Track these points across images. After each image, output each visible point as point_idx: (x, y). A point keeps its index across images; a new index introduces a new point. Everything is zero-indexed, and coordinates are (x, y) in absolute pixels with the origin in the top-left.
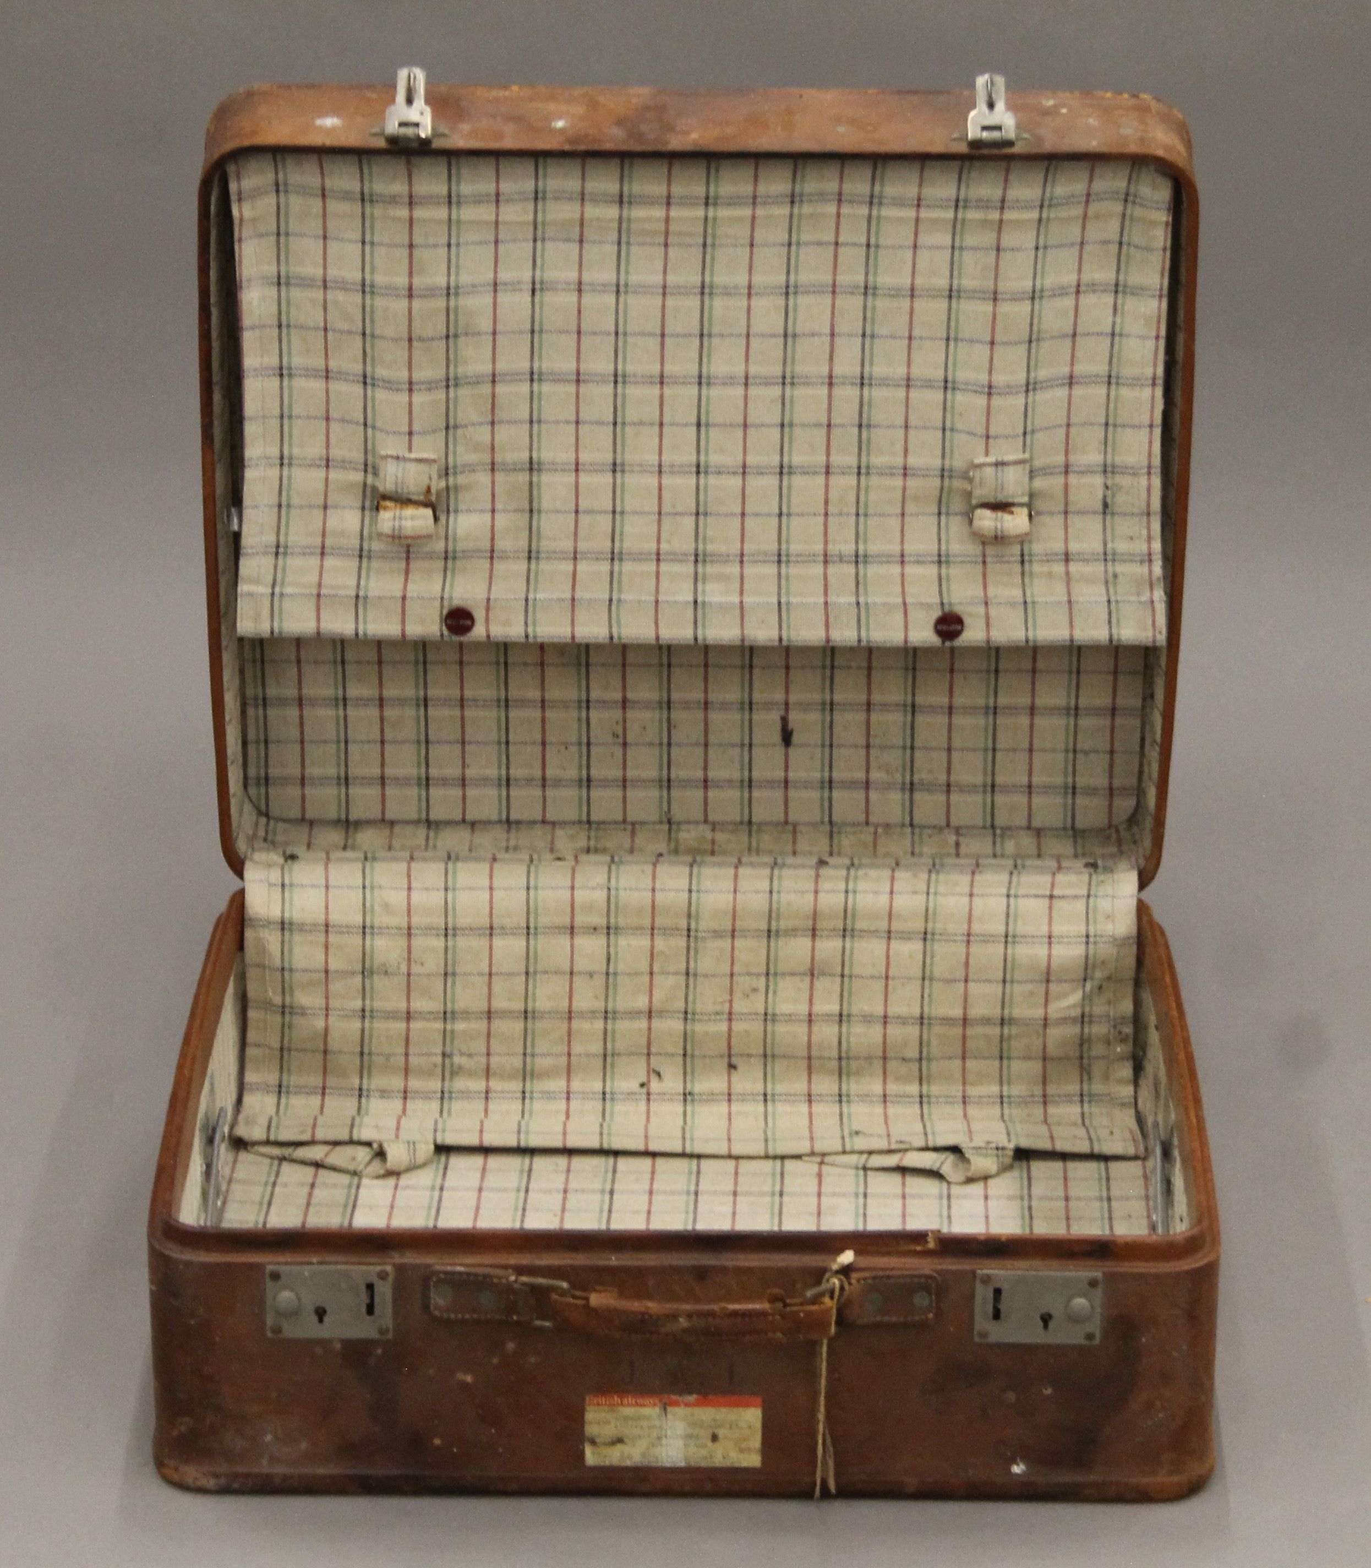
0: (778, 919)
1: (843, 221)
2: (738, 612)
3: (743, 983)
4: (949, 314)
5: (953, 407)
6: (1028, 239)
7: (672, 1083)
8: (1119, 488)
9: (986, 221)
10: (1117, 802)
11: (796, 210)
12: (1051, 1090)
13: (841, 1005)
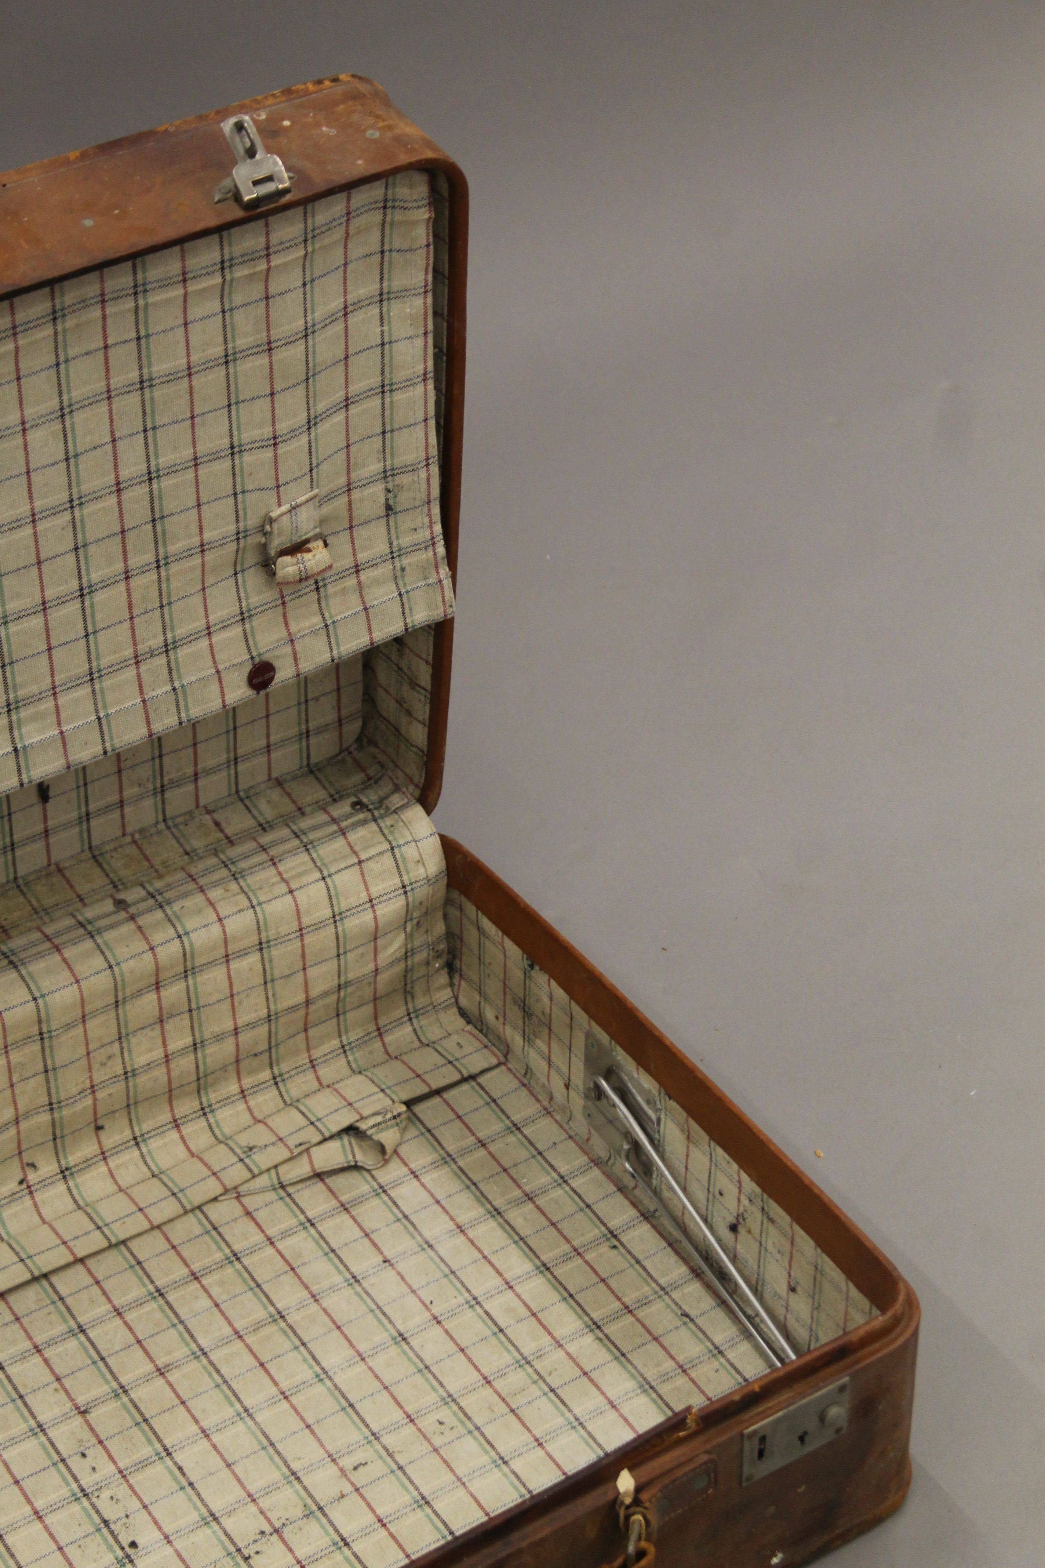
0: (124, 988)
1: (109, 321)
2: (59, 743)
3: (99, 1056)
4: (228, 381)
5: (242, 471)
6: (295, 278)
7: (48, 1167)
8: (400, 487)
9: (254, 274)
10: (345, 729)
11: (60, 327)
12: (382, 1022)
13: (193, 1035)
